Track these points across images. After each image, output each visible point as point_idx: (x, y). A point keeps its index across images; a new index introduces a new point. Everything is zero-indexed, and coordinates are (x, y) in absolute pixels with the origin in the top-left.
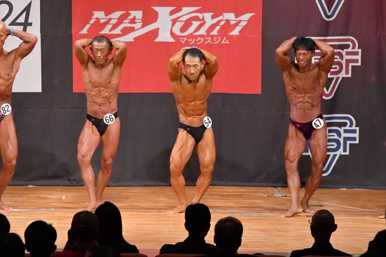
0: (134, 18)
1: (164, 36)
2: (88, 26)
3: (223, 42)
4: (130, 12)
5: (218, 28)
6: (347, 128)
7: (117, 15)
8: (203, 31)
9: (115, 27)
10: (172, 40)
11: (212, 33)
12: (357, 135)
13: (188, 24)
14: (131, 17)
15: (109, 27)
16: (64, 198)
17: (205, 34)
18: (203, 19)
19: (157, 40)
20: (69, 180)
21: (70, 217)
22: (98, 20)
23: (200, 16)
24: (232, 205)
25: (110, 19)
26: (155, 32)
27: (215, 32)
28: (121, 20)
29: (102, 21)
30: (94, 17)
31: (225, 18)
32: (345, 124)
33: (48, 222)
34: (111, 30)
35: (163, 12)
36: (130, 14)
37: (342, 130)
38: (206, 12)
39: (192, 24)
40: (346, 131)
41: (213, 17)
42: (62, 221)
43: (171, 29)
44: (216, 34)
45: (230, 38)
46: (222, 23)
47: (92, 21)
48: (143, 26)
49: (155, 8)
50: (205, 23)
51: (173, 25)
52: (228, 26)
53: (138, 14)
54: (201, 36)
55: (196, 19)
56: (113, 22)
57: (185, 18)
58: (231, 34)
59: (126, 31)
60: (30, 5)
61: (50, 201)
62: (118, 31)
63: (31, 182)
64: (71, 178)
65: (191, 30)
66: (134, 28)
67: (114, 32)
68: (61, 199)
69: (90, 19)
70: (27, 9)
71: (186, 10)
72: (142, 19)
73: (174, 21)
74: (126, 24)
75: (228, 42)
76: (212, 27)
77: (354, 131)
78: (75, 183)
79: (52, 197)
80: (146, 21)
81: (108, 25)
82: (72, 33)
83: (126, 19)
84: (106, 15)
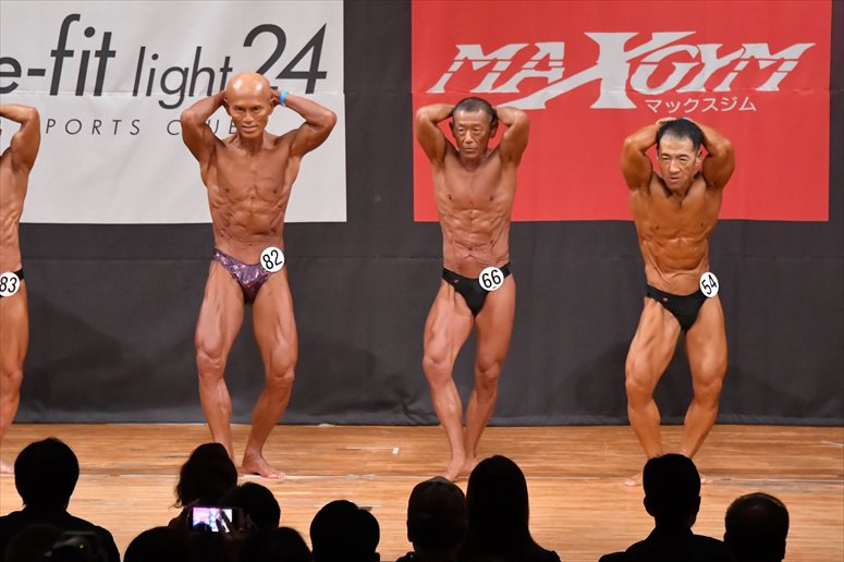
0: (547, 58)
1: (613, 97)
2: (446, 77)
3: (742, 108)
4: (538, 45)
5: (732, 76)
7: (509, 51)
8: (697, 84)
9: (504, 77)
10: (629, 105)
11: (718, 89)
13: (664, 69)
14: (539, 56)
15: (491, 78)
16: (396, 451)
17: (703, 90)
18: (699, 57)
19: (596, 105)
20: (407, 412)
21: (403, 494)
22: (467, 63)
23: (693, 50)
24: (766, 466)
25: (494, 61)
26: (593, 89)
27: (724, 87)
28: (517, 63)
29: (476, 66)
30: (460, 56)
31: (747, 56)
33: (360, 504)
34: (495, 85)
35: (611, 44)
36: (537, 50)
38: (704, 42)
39: (674, 68)
41: (720, 54)
42: (392, 502)
43: (628, 81)
44: (728, 89)
45: (758, 98)
46: (741, 66)
47: (455, 67)
48: (566, 75)
49: (593, 36)
50: (702, 65)
51: (632, 71)
52: (754, 73)
53: (555, 50)
54: (695, 95)
55: (684, 57)
56: (502, 66)
57: (658, 57)
58: (759, 89)
59: (529, 87)
60: (321, 34)
61: (366, 458)
62: (510, 87)
63: (327, 417)
64: (411, 407)
65: (672, 81)
66: (546, 79)
67: (502, 89)
68: (389, 453)
69: (451, 62)
70: (317, 42)
71: (660, 38)
72: (564, 60)
73: (635, 64)
74: (529, 71)
75: (753, 108)
76: (719, 75)
78: (419, 419)
79: (369, 448)
80: (572, 65)
81: (489, 75)
82: (413, 92)
83: (529, 60)
84: (486, 52)
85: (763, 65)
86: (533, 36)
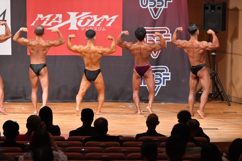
0: (58, 18)
1: (73, 27)
2: (35, 22)
3: (103, 30)
4: (56, 15)
5: (100, 23)
6: (165, 72)
7: (49, 16)
8: (92, 24)
9: (48, 22)
10: (77, 29)
11: (97, 26)
12: (169, 76)
13: (85, 21)
14: (56, 17)
15: (45, 22)
16: (23, 108)
17: (94, 26)
18: (93, 18)
19: (69, 29)
20: (26, 99)
21: (25, 118)
22: (40, 18)
23: (91, 17)
24: (108, 111)
25: (46, 18)
26: (69, 25)
27: (99, 25)
28: (51, 19)
29: (42, 19)
30: (38, 17)
31: (104, 18)
32: (164, 71)
33: (14, 120)
34: (46, 24)
35: (73, 15)
36: (56, 16)
37: (162, 74)
38: (94, 15)
39: (87, 21)
40: (164, 74)
41: (98, 17)
42: (22, 120)
43: (77, 23)
44: (99, 26)
45: (106, 28)
46: (102, 20)
47: (37, 19)
48: (63, 22)
49: (68, 13)
50: (93, 20)
51: (78, 21)
52: (105, 22)
53: (60, 16)
54: (92, 27)
55: (89, 18)
56: (48, 20)
57: (84, 18)
58: (107, 26)
59: (54, 24)
60: (5, 11)
61: (16, 110)
62: (50, 24)
63: (7, 101)
64: (27, 98)
65: (87, 24)
66: (58, 23)
67: (48, 25)
68: (21, 109)
69: (36, 18)
70: (4, 13)
71: (84, 14)
72: (62, 18)
73: (78, 19)
74: (54, 21)
75: (105, 30)
76: (97, 22)
77: (168, 74)
78: (28, 101)
79: (17, 108)
80: (64, 19)
81: (45, 21)
82: (27, 25)
83: (54, 18)
84: (44, 16)
85: (107, 20)
86: (55, 13)
